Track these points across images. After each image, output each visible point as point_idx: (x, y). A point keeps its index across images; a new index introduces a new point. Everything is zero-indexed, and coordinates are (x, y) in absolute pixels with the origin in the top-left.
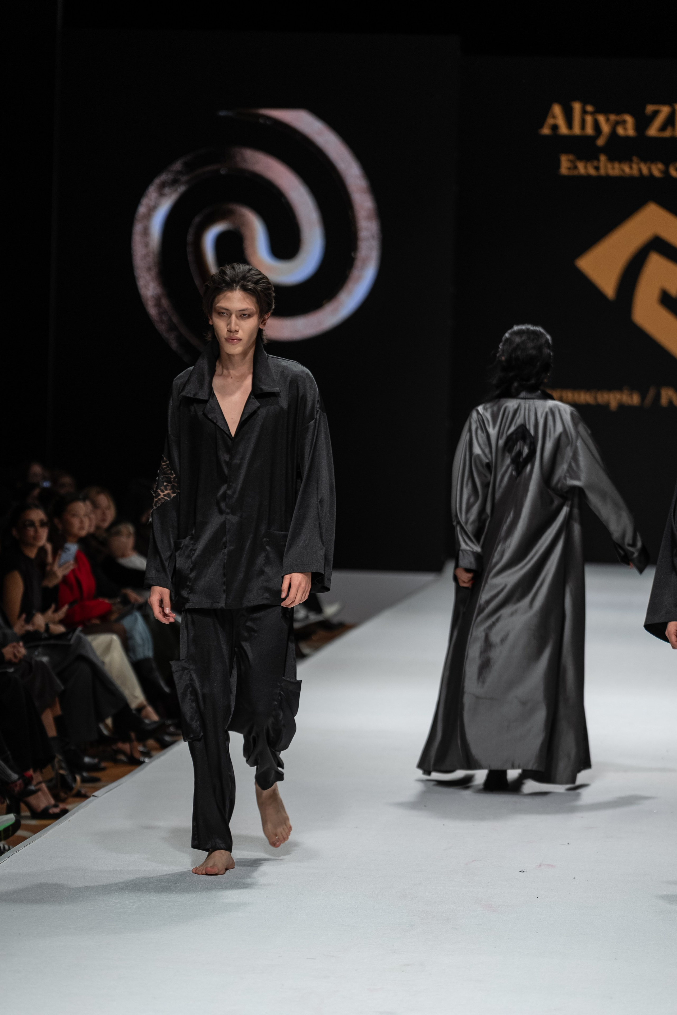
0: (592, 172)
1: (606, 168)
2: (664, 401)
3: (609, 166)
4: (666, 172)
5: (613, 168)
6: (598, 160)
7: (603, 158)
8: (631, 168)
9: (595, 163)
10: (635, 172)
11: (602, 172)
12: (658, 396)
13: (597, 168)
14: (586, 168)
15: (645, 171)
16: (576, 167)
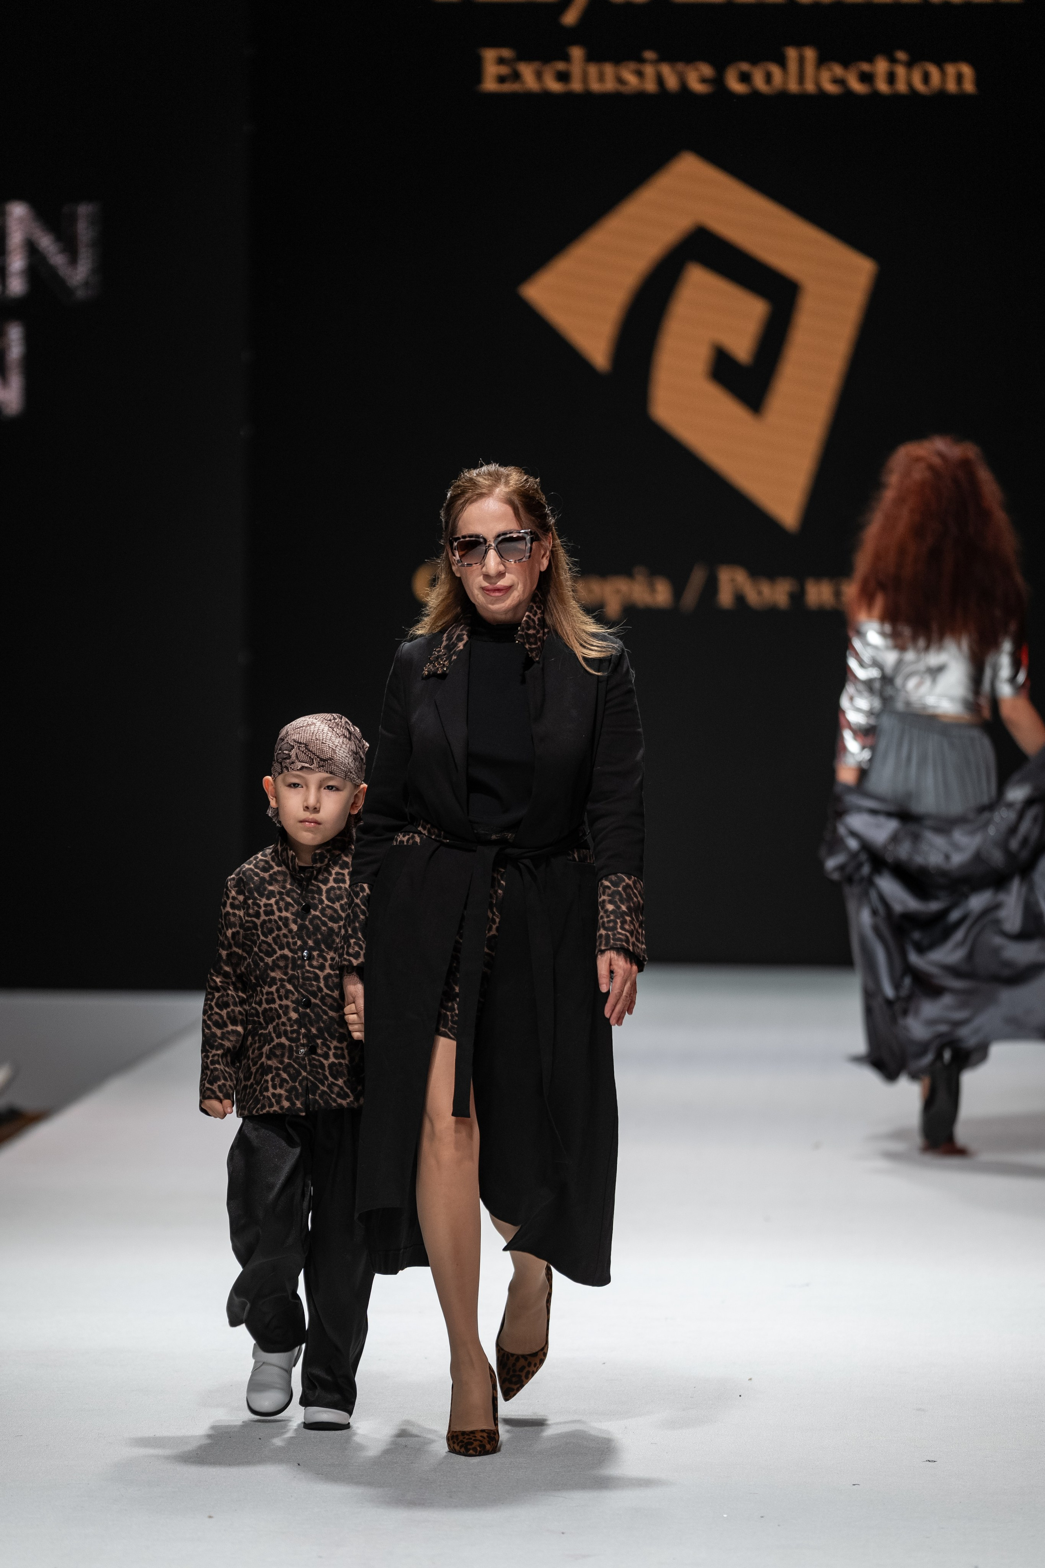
0: (554, 86)
1: (585, 79)
2: (725, 598)
3: (593, 70)
4: (718, 81)
5: (601, 78)
6: (566, 58)
7: (577, 53)
8: (640, 74)
9: (561, 66)
10: (650, 86)
11: (576, 86)
12: (711, 586)
13: (563, 77)
14: (539, 76)
15: (672, 82)
16: (516, 76)
